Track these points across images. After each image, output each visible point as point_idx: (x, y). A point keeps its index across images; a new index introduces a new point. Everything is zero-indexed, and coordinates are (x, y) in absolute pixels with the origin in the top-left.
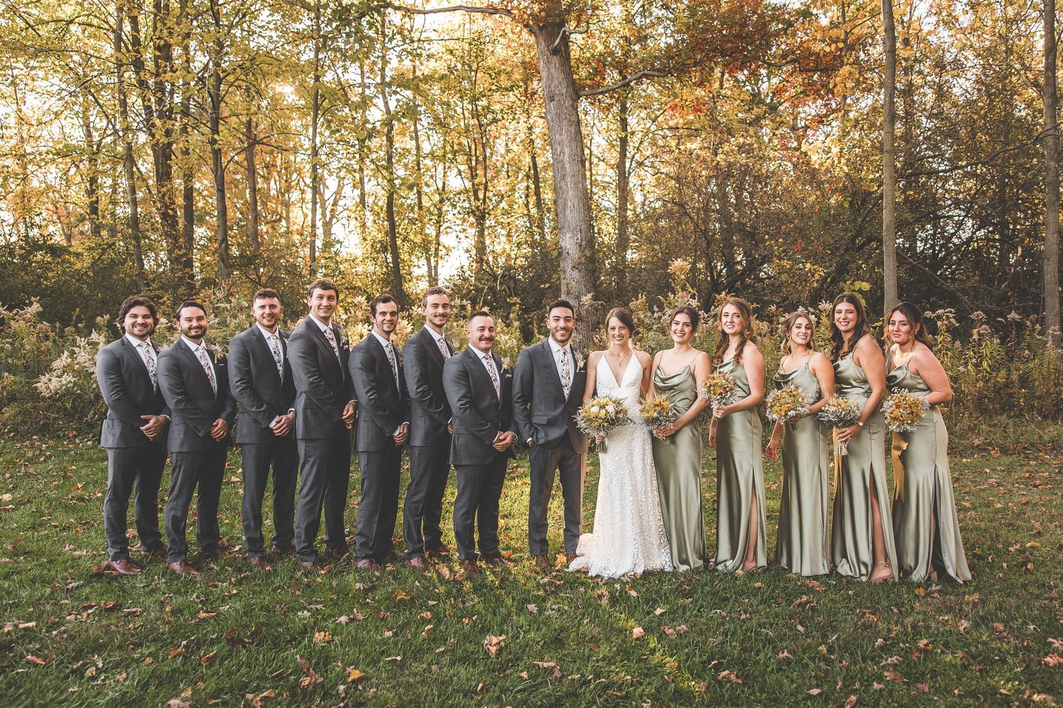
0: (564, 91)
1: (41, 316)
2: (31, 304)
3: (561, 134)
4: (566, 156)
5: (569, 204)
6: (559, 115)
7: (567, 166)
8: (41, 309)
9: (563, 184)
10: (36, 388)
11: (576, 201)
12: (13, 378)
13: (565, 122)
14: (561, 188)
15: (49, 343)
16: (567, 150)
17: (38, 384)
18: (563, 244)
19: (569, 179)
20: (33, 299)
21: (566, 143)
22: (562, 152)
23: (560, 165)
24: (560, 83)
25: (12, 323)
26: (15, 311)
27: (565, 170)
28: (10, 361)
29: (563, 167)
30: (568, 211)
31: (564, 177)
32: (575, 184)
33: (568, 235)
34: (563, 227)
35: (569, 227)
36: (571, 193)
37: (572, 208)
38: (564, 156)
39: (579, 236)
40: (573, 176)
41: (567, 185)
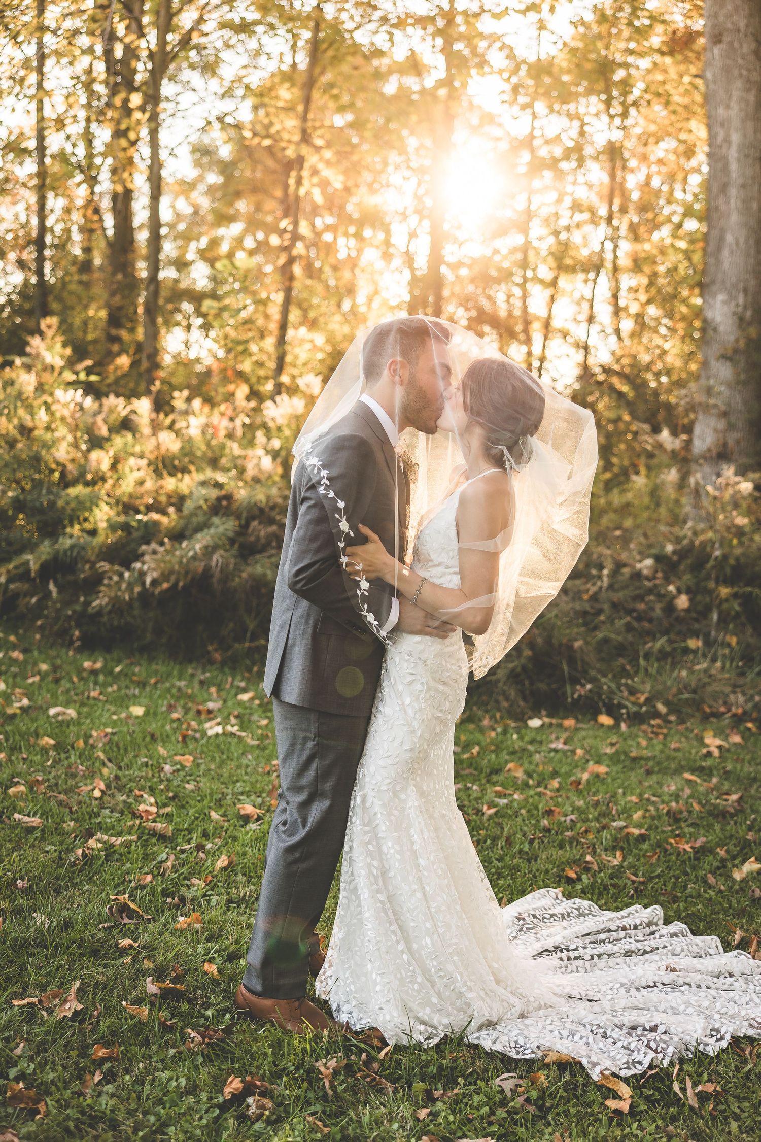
0: (742, 24)
3: (728, 107)
4: (734, 148)
5: (729, 238)
6: (726, 70)
7: (734, 167)
9: (721, 201)
11: (742, 234)
13: (739, 84)
14: (717, 208)
16: (735, 138)
19: (733, 192)
21: (736, 123)
22: (727, 140)
23: (720, 165)
24: (736, 9)
27: (729, 173)
29: (726, 170)
30: (726, 253)
31: (724, 188)
32: (744, 201)
33: (721, 297)
34: (713, 282)
35: (723, 282)
36: (734, 218)
37: (734, 247)
38: (729, 148)
39: (741, 300)
40: (743, 186)
41: (728, 203)
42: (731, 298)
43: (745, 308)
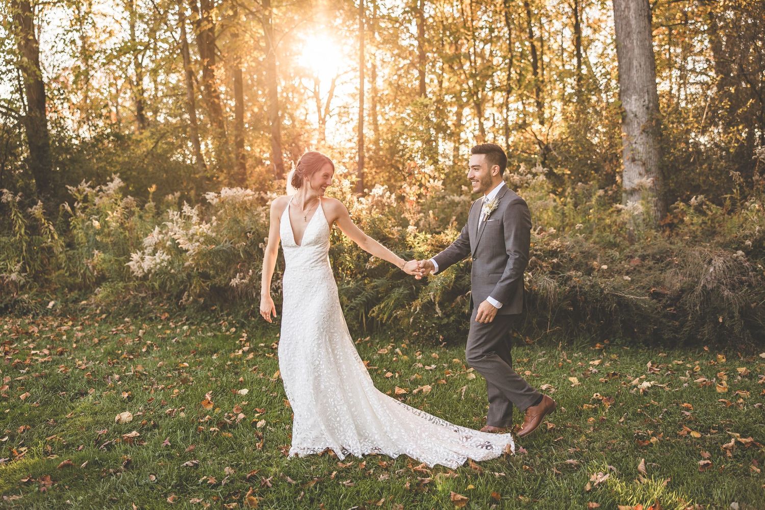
1: (124, 191)
2: (112, 180)
4: (632, 11)
5: (635, 63)
7: (633, 22)
8: (122, 184)
9: (627, 42)
10: (129, 267)
12: (102, 255)
14: (625, 47)
15: (135, 218)
17: (130, 263)
18: (627, 108)
19: (635, 36)
20: (113, 176)
22: (628, 7)
23: (624, 22)
25: (97, 200)
26: (98, 188)
27: (630, 26)
28: (98, 238)
29: (628, 24)
30: (634, 71)
31: (628, 35)
32: (641, 41)
33: (634, 97)
34: (628, 89)
35: (635, 88)
36: (637, 51)
37: (638, 67)
38: (629, 12)
39: (646, 98)
40: (640, 32)
41: (633, 43)
42: (641, 97)
43: (649, 101)
